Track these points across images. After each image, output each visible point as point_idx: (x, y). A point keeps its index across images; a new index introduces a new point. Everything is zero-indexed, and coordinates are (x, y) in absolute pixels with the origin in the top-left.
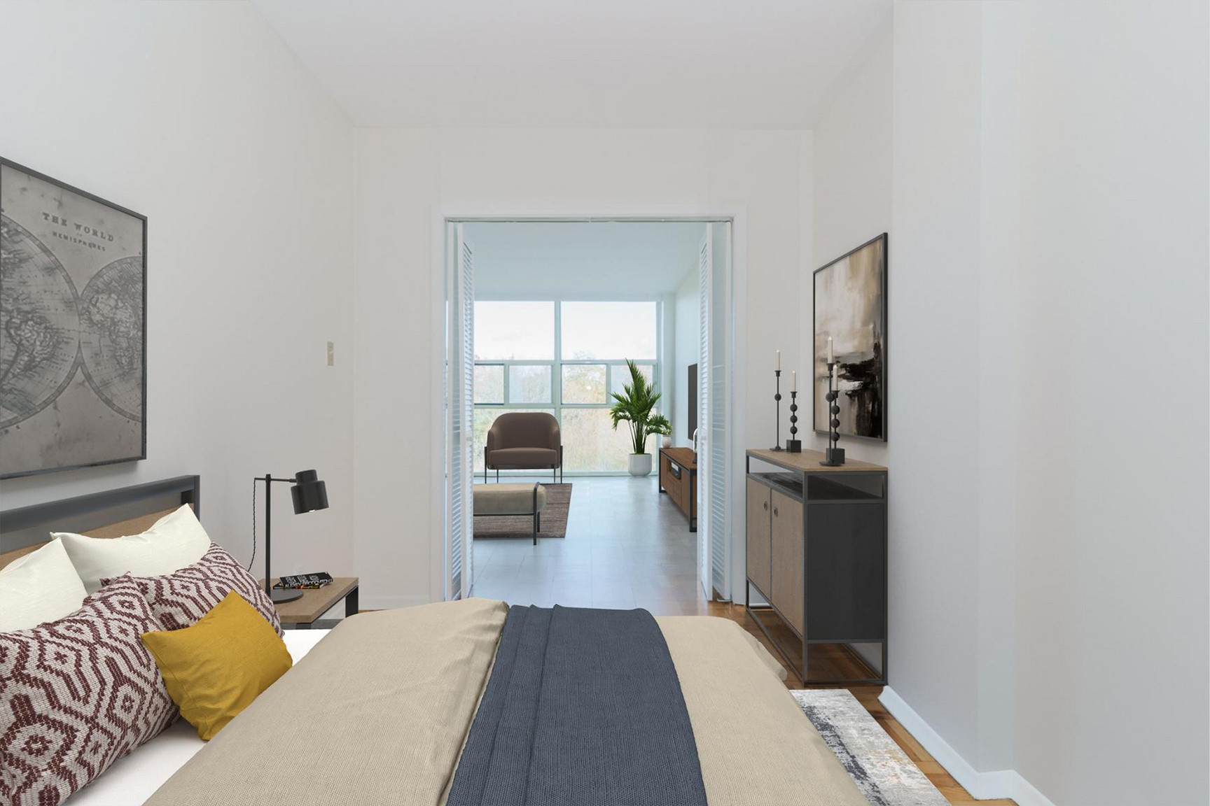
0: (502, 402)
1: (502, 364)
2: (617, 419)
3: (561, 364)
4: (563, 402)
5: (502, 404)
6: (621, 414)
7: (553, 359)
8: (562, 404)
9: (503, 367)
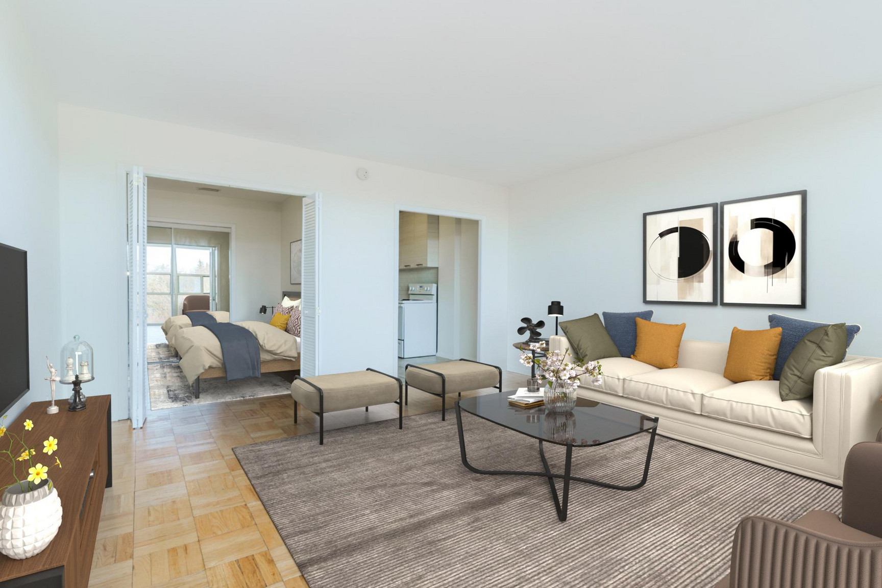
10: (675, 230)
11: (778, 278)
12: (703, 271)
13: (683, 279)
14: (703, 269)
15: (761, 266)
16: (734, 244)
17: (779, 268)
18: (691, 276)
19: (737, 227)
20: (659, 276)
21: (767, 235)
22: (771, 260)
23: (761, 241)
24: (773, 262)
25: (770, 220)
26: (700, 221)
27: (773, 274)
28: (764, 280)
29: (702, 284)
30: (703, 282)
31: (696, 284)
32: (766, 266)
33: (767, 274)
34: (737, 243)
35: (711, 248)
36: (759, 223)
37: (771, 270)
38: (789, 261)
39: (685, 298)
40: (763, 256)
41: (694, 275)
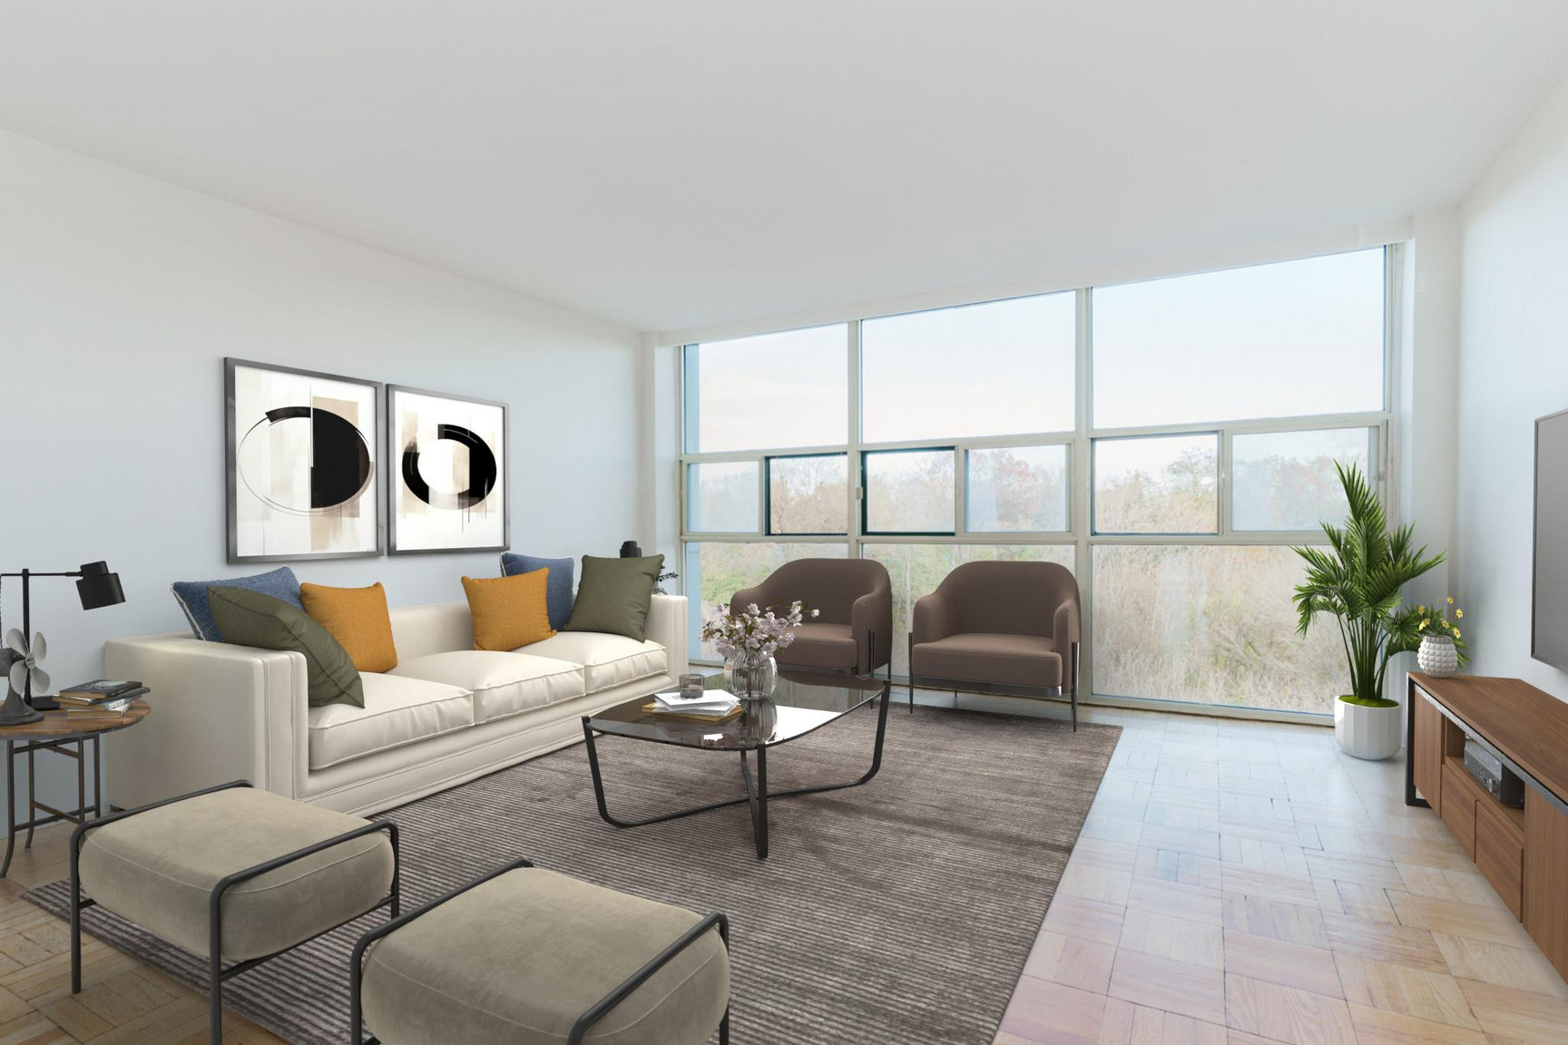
0: (952, 530)
1: (952, 448)
2: (1308, 607)
3: (1093, 440)
4: (1098, 529)
5: (952, 534)
6: (1320, 598)
7: (1073, 429)
8: (1094, 534)
9: (952, 452)
10: (304, 412)
11: (477, 512)
12: (359, 496)
13: (321, 509)
14: (357, 494)
15: (453, 495)
16: (411, 458)
17: (477, 499)
18: (336, 506)
19: (416, 431)
20: (269, 503)
21: (461, 451)
22: (467, 487)
23: (454, 460)
24: (469, 490)
25: (465, 431)
26: (353, 406)
27: (470, 506)
28: (458, 514)
29: (356, 519)
30: (358, 516)
31: (346, 520)
32: (461, 495)
33: (462, 506)
34: (416, 456)
35: (372, 458)
36: (449, 432)
37: (467, 501)
38: (489, 490)
39: (325, 547)
40: (456, 481)
41: (343, 503)
